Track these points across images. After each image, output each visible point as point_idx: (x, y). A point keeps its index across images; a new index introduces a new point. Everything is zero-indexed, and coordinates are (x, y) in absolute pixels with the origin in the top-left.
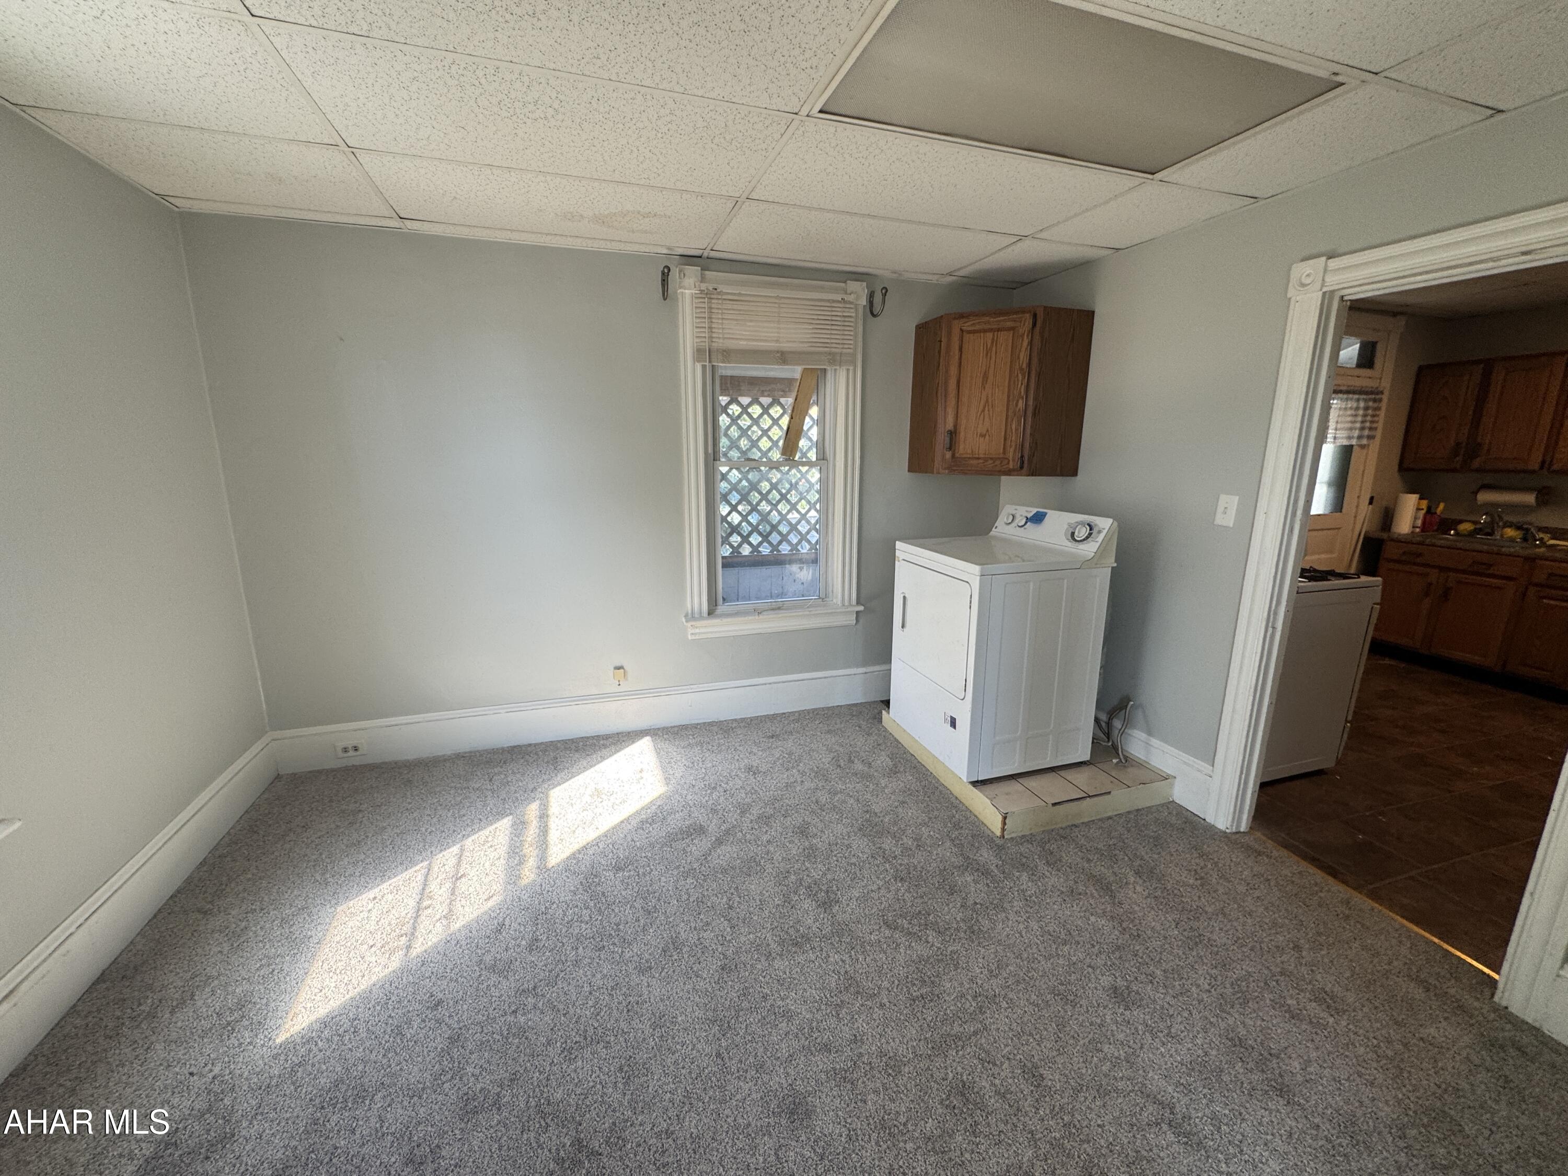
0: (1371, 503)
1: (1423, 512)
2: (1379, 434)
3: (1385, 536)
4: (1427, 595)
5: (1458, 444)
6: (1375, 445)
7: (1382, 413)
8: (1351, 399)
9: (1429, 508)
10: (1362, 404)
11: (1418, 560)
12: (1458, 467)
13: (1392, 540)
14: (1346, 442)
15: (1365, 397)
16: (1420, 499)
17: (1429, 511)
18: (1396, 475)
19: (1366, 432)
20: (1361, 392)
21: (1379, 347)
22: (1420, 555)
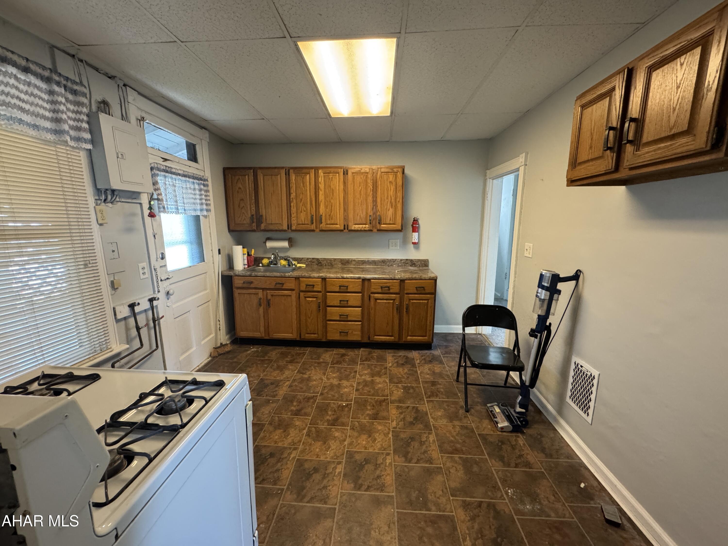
0: (219, 253)
1: (246, 255)
2: (212, 207)
3: (231, 273)
4: (260, 305)
5: (252, 215)
6: (212, 214)
7: (211, 194)
8: (189, 182)
9: (248, 253)
10: (197, 187)
11: (252, 286)
12: (255, 228)
13: (236, 276)
14: (194, 214)
15: (197, 181)
16: (243, 248)
17: (249, 255)
18: (229, 234)
19: (205, 207)
20: (194, 178)
21: (198, 148)
22: (252, 283)
